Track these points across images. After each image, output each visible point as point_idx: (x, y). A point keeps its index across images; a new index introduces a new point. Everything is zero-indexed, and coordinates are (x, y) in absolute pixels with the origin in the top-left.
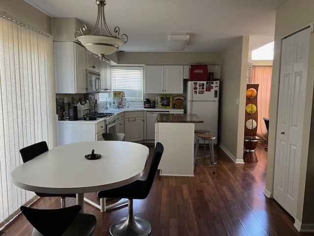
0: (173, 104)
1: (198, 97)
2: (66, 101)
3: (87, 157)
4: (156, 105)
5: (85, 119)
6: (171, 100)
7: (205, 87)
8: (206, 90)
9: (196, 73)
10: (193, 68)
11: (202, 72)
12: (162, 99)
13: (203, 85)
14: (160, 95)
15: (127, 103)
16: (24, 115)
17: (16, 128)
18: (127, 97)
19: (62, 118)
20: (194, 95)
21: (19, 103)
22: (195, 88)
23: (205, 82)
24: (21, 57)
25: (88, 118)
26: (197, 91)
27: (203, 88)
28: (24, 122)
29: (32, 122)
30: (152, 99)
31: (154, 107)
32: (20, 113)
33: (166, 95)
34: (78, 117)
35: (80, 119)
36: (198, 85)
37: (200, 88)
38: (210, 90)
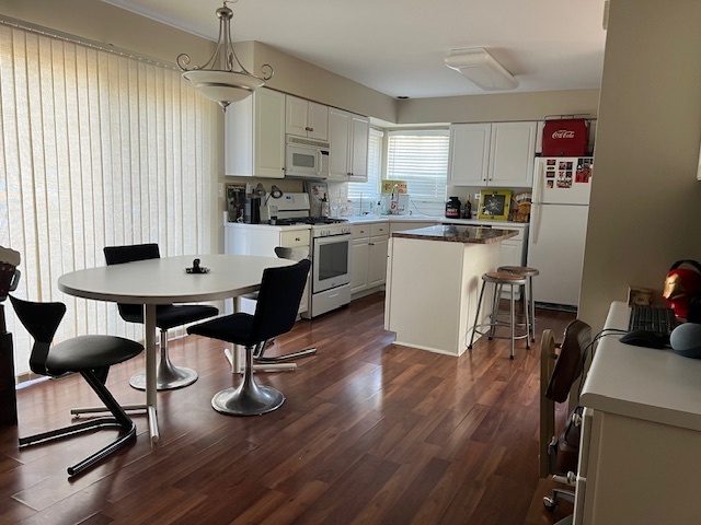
0: (511, 211)
1: (555, 194)
2: (248, 191)
3: (189, 271)
4: (474, 213)
5: (269, 223)
6: (508, 201)
7: (574, 171)
8: (578, 180)
9: (557, 139)
10: (551, 126)
11: (571, 136)
12: (487, 198)
13: (570, 166)
14: (483, 189)
15: (410, 205)
16: (145, 206)
17: (127, 222)
18: (412, 193)
19: (234, 218)
20: (547, 190)
21: (135, 185)
22: (551, 174)
23: (575, 160)
24: (142, 112)
25: (274, 222)
26: (555, 180)
27: (569, 175)
28: (145, 213)
29: (162, 217)
30: (463, 198)
31: (469, 217)
32: (136, 199)
33: (496, 190)
34: (262, 219)
35: (264, 223)
36: (557, 167)
37: (561, 175)
38: (585, 180)
